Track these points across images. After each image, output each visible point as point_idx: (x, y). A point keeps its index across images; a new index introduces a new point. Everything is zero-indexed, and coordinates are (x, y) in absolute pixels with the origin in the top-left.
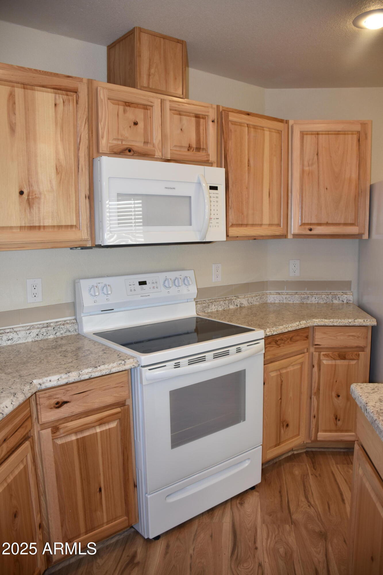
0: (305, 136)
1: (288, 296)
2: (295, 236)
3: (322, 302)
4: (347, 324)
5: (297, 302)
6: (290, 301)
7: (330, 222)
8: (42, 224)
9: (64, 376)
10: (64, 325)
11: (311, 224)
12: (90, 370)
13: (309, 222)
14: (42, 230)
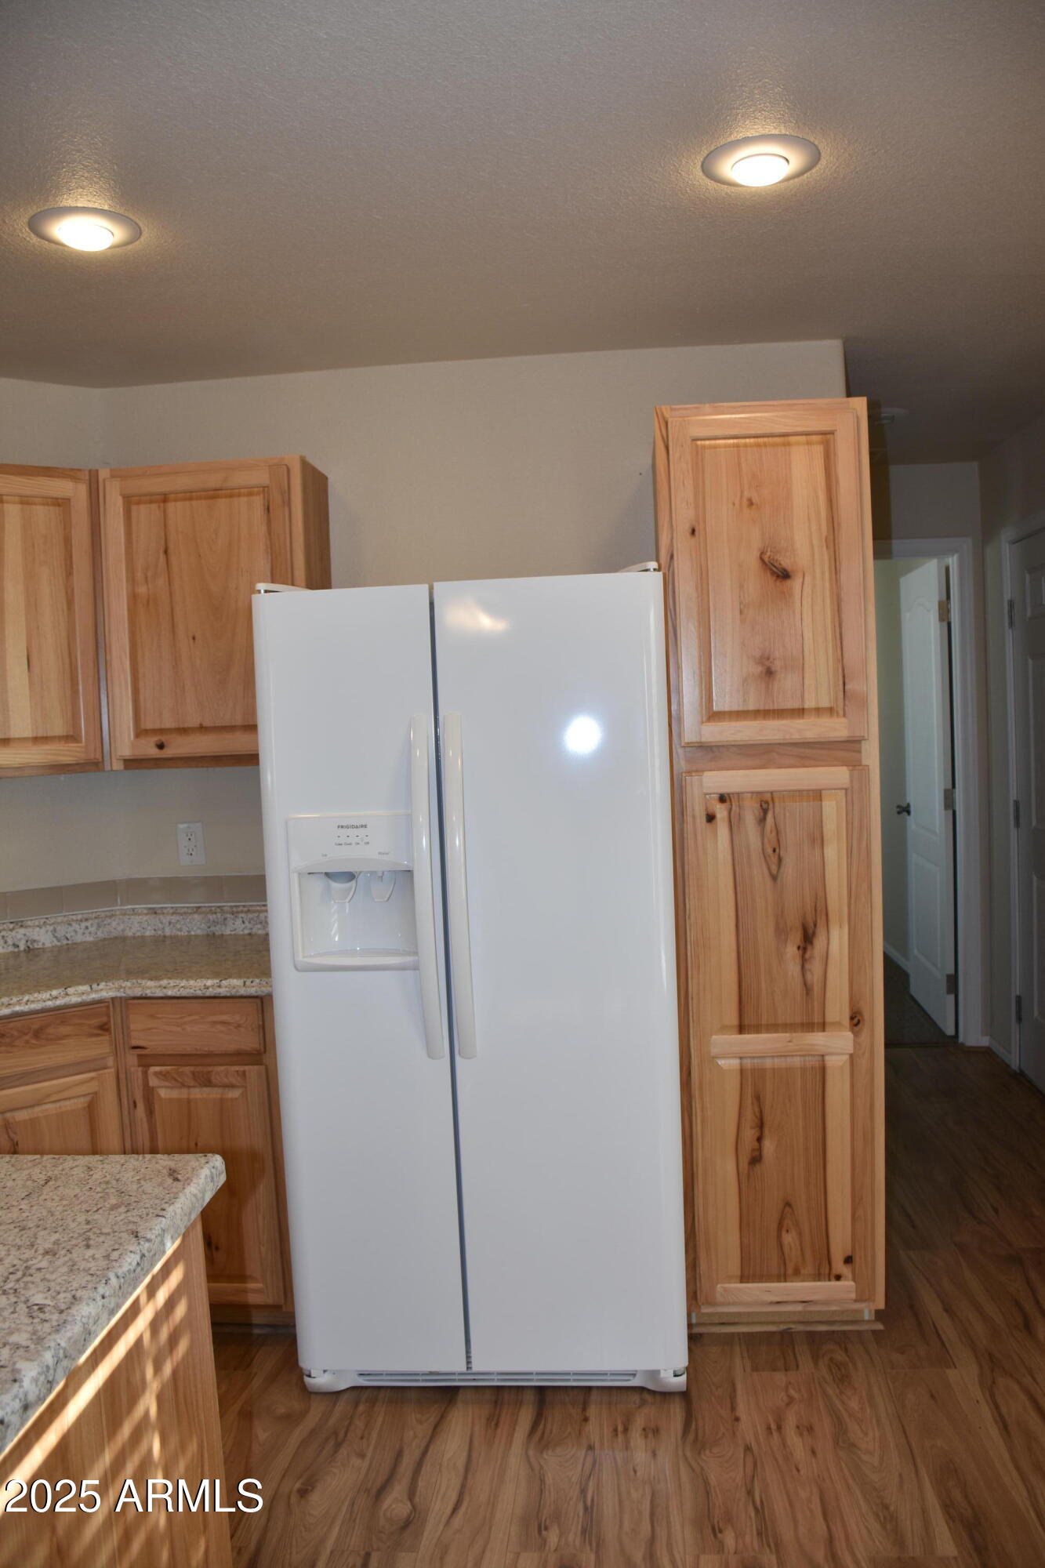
0: (134, 508)
1: (174, 918)
2: (131, 763)
4: (199, 993)
5: (199, 932)
6: (180, 930)
7: (207, 723)
11: (161, 731)
13: (157, 726)
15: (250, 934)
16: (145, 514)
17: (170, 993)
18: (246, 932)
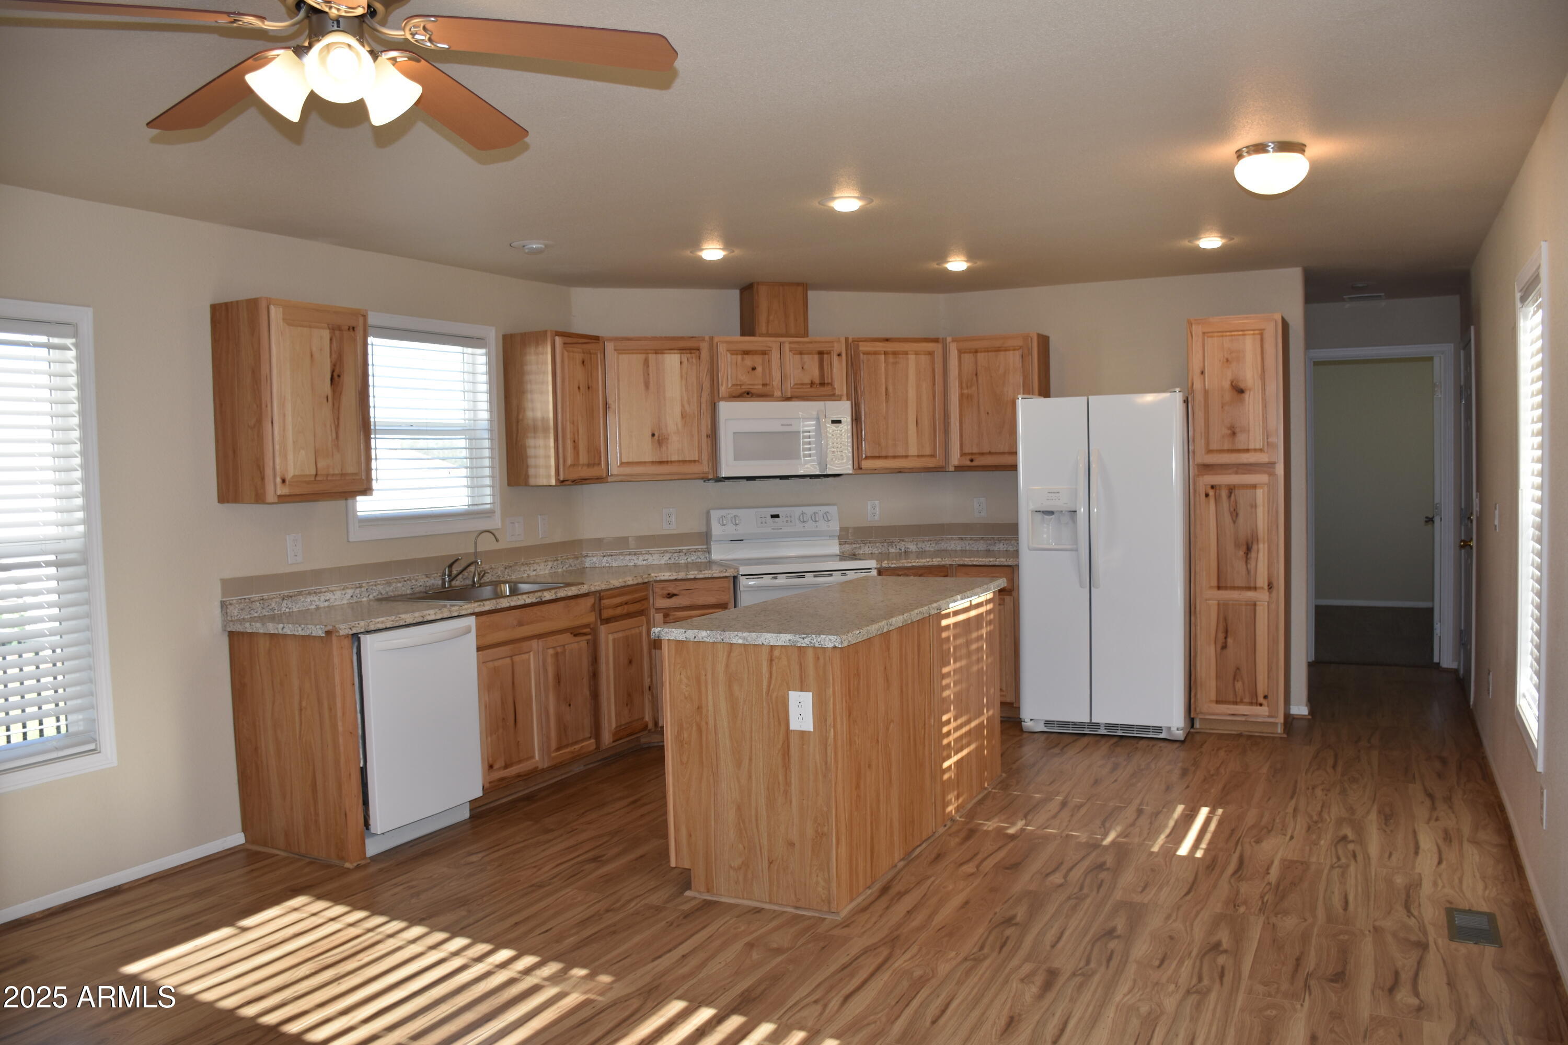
0: (962, 355)
1: (971, 542)
2: (959, 468)
3: (1011, 549)
4: (987, 563)
5: (982, 549)
6: (974, 547)
7: (993, 451)
8: (669, 460)
9: (674, 574)
10: (695, 552)
11: (972, 454)
12: (696, 572)
13: (970, 451)
14: (669, 464)
15: (1006, 550)
16: (967, 358)
17: (975, 563)
18: (1005, 549)
